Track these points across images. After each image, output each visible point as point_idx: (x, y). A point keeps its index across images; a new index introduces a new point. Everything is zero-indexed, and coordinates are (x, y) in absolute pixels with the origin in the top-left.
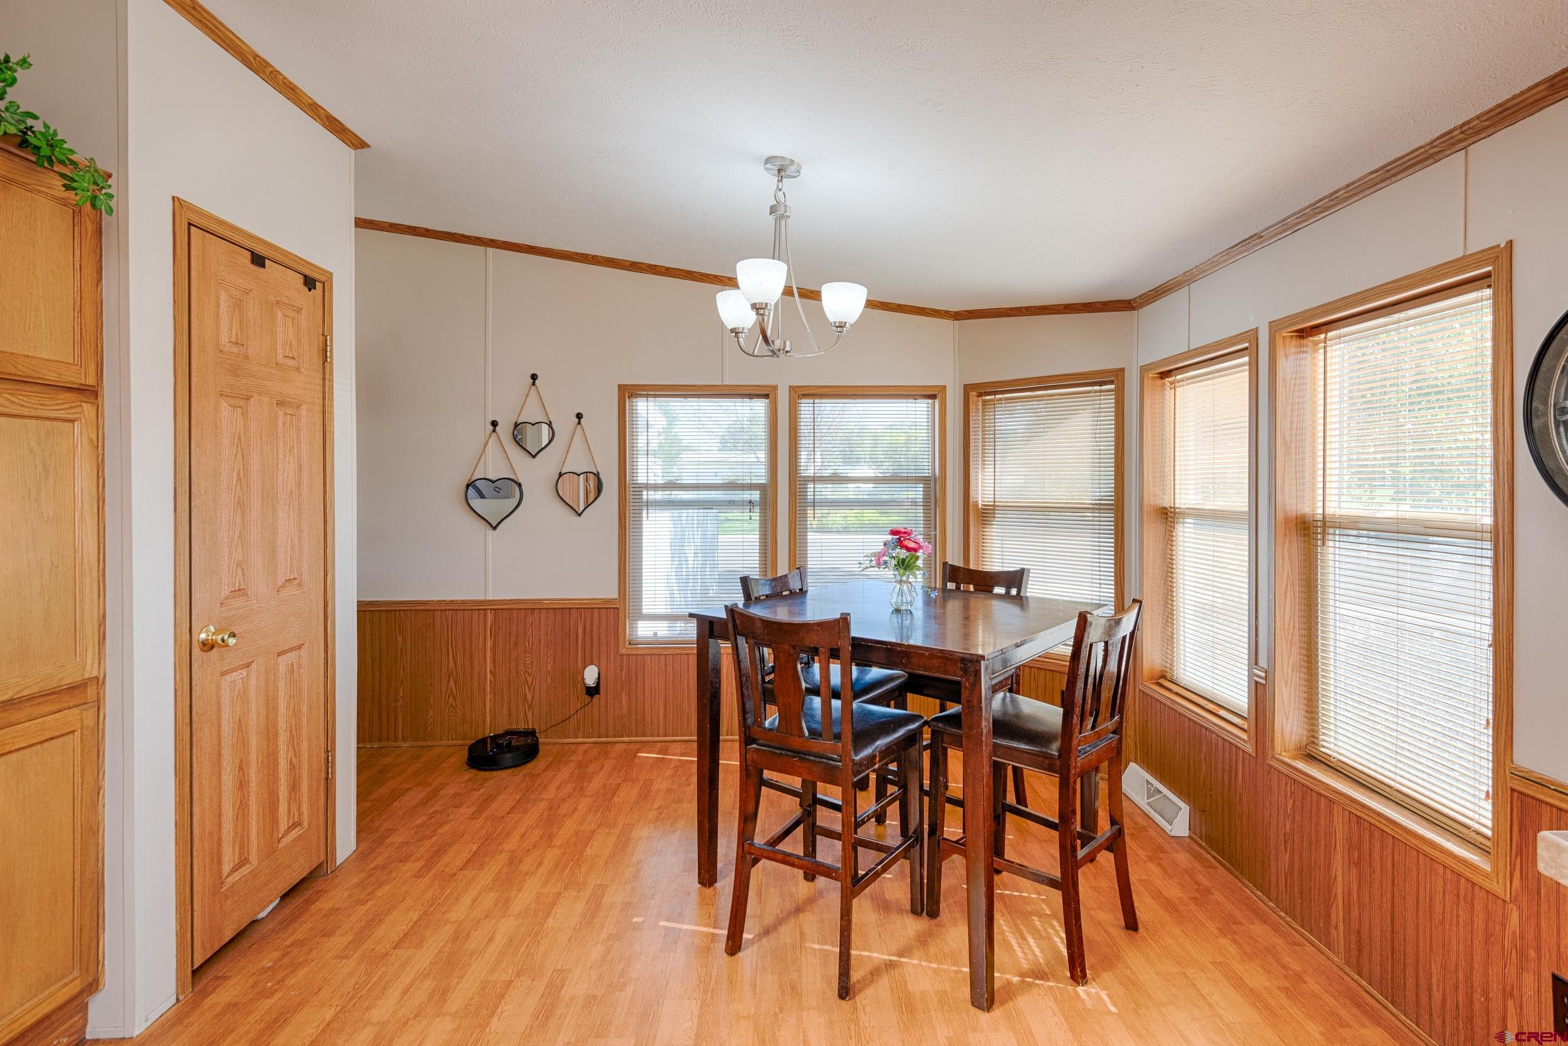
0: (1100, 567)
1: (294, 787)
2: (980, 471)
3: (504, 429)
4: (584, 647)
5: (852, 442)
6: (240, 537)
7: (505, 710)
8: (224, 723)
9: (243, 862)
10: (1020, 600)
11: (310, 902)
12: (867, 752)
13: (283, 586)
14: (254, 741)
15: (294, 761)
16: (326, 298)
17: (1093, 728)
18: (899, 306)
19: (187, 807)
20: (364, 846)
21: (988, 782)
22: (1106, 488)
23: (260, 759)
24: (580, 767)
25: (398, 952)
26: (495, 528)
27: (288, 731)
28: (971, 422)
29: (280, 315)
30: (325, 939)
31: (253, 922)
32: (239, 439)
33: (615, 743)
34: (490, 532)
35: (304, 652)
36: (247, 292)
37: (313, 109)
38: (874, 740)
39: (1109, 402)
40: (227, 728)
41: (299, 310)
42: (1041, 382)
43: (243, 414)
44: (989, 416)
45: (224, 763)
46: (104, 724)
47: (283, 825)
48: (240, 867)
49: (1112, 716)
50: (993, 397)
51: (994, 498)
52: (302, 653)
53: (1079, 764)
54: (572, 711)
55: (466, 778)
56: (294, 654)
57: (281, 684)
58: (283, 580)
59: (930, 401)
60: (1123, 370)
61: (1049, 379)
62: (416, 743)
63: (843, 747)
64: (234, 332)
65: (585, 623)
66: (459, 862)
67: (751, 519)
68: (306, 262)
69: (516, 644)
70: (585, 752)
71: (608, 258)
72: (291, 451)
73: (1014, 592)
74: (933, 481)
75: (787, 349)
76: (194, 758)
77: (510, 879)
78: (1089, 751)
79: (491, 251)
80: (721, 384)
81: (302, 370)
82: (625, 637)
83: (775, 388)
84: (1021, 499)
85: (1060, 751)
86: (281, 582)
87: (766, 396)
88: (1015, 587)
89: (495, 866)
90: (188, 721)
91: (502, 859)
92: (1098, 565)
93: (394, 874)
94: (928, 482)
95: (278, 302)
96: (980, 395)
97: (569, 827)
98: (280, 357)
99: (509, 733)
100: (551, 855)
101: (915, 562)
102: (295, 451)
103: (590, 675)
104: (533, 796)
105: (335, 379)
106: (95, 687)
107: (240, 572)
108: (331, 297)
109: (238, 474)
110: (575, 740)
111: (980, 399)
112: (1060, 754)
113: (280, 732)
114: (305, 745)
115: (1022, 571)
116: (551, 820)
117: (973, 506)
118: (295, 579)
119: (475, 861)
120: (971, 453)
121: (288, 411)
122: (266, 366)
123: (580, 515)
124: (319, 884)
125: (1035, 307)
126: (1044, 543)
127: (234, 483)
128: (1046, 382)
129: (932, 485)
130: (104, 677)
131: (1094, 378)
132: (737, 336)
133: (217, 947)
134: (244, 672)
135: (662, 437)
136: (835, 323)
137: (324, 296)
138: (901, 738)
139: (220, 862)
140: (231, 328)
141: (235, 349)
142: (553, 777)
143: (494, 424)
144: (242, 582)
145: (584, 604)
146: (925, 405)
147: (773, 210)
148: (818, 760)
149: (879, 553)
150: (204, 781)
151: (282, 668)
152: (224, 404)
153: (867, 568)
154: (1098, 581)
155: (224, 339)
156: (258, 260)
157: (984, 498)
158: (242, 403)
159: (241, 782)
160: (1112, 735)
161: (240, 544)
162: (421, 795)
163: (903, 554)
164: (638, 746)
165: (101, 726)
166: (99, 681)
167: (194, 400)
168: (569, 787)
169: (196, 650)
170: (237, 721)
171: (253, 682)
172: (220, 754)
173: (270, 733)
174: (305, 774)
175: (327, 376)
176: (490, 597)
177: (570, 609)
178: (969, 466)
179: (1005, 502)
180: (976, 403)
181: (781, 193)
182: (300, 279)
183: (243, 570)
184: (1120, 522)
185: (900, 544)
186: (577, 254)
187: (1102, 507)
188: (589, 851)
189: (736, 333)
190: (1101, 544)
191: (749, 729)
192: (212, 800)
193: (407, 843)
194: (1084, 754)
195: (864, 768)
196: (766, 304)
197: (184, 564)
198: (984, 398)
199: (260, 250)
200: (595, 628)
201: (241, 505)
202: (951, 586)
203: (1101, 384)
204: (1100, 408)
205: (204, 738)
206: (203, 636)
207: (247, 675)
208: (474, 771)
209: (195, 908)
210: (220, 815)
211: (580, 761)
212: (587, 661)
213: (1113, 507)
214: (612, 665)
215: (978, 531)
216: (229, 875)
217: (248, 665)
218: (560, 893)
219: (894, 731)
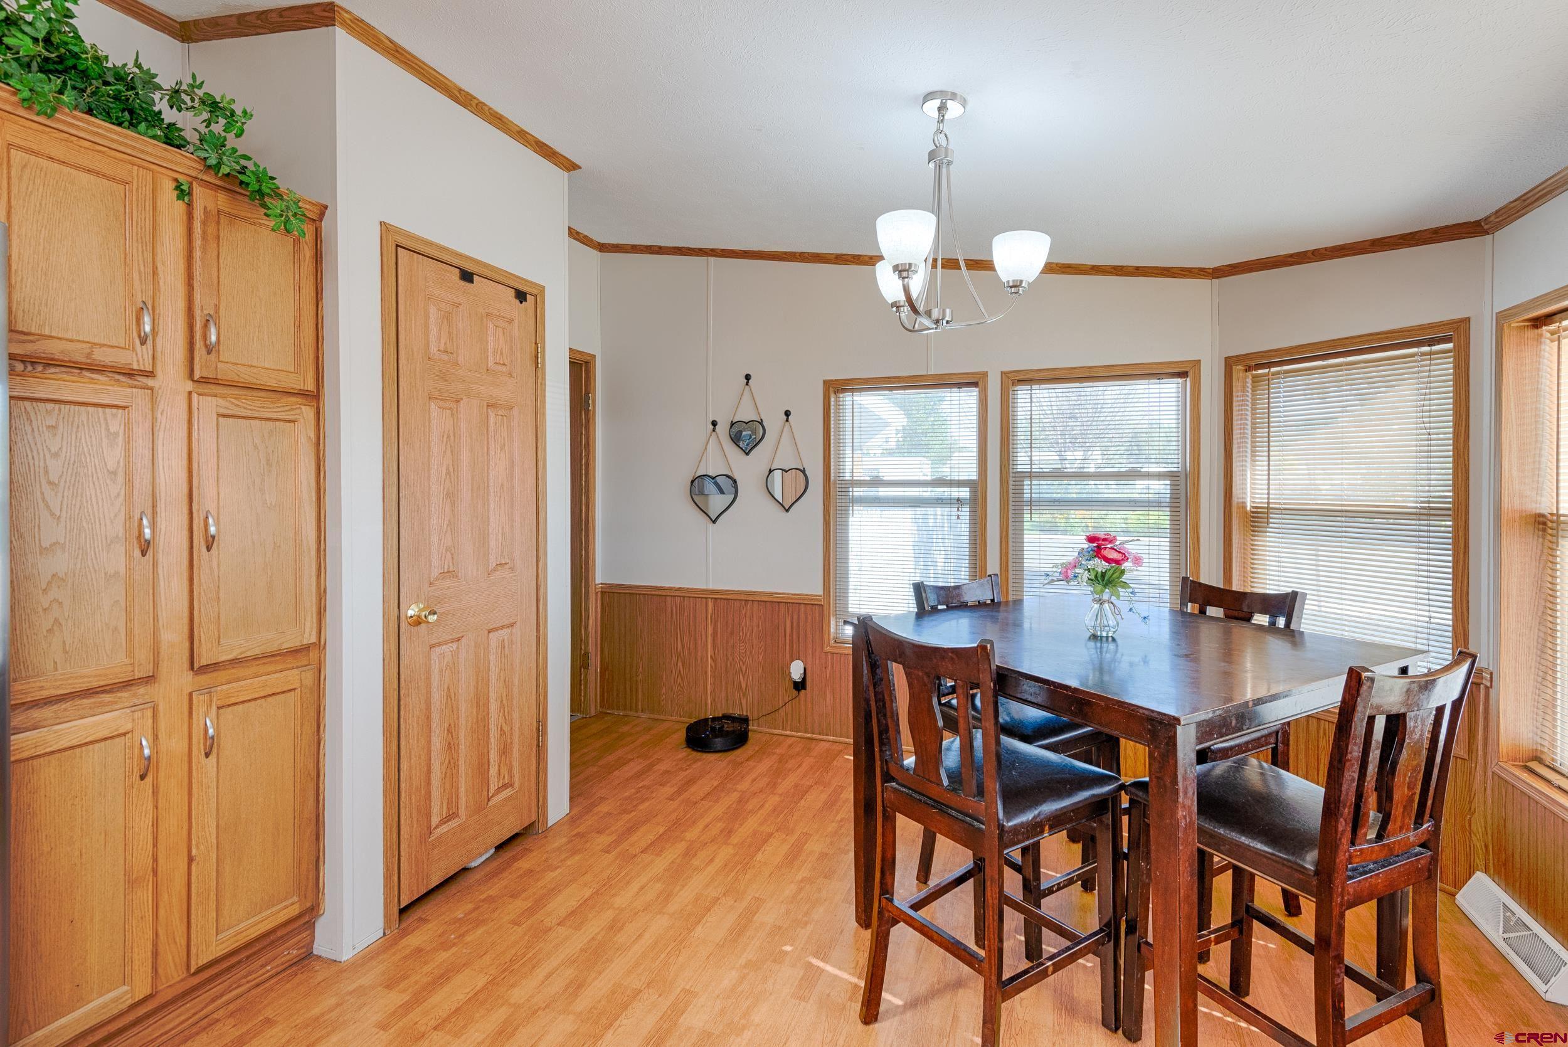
0: (1429, 594)
1: (505, 751)
2: (1248, 465)
3: (723, 429)
4: (792, 641)
5: (1140, 439)
6: (449, 524)
7: (723, 694)
8: (434, 690)
9: (450, 817)
10: (1291, 634)
11: (515, 859)
12: (1027, 817)
13: (495, 570)
14: (464, 709)
15: (505, 727)
16: (538, 309)
17: (1380, 837)
18: (1137, 268)
19: (394, 762)
20: (575, 811)
21: (1187, 897)
22: (1439, 486)
23: (469, 725)
24: (780, 761)
25: (561, 929)
26: (714, 522)
27: (499, 700)
28: (1234, 404)
29: (491, 325)
30: (512, 900)
31: (465, 870)
32: (449, 437)
33: (820, 740)
34: (711, 525)
35: (516, 630)
36: (457, 305)
37: (521, 136)
38: (1037, 803)
39: (1445, 368)
40: (436, 695)
41: (511, 321)
42: (1335, 347)
43: (452, 415)
44: (1262, 394)
45: (434, 726)
46: (324, 685)
47: (493, 787)
48: (450, 820)
49: (1419, 821)
50: (1266, 371)
51: (1268, 498)
52: (514, 631)
53: (1351, 890)
54: (781, 703)
55: (680, 756)
56: (507, 631)
57: (492, 658)
58: (494, 565)
59: (1180, 380)
60: (1467, 320)
61: (1348, 342)
62: (652, 716)
63: (986, 809)
64: (443, 341)
65: (792, 617)
66: (643, 844)
67: (958, 518)
68: (517, 277)
69: (732, 633)
70: (790, 746)
71: (814, 254)
72: (502, 448)
73: (1281, 622)
74: (1183, 477)
75: (947, 319)
76: (402, 720)
77: (677, 874)
78: (1371, 871)
79: (712, 260)
80: (925, 373)
81: (515, 375)
82: (829, 635)
83: (985, 375)
84: (1306, 499)
85: (1318, 863)
86: (492, 565)
87: (976, 384)
88: (1284, 616)
89: (672, 853)
90: (396, 687)
91: (681, 847)
92: (1426, 591)
93: (588, 845)
94: (1178, 478)
95: (488, 315)
96: (1249, 369)
97: (751, 824)
98: (490, 364)
99: (726, 717)
100: (725, 853)
101: (1119, 577)
102: (506, 448)
103: (796, 670)
104: (729, 786)
105: (547, 383)
106: (317, 652)
107: (449, 555)
108: (543, 308)
109: (448, 469)
110: (783, 732)
111: (1249, 374)
112: (1317, 869)
113: (491, 701)
114: (516, 715)
115: (1295, 594)
116: (736, 815)
117: (1238, 508)
118: (506, 564)
119: (656, 846)
120: (1235, 442)
121: (500, 413)
122: (476, 372)
123: (787, 511)
124: (528, 842)
125: (1326, 249)
126: (1342, 558)
127: (443, 477)
128: (1345, 346)
129: (1183, 482)
130: (325, 644)
131: (1419, 335)
132: (898, 311)
133: (423, 891)
134: (455, 646)
135: (900, 435)
136: (1008, 282)
137: (536, 308)
138: (1081, 805)
139: (428, 815)
140: (439, 339)
141: (445, 357)
142: (754, 767)
143: (714, 423)
144: (451, 564)
145: (792, 599)
146: (1175, 386)
147: (932, 156)
148: (961, 816)
149: (1070, 563)
150: (411, 741)
151: (493, 645)
152: (433, 406)
153: (1053, 581)
154: (1427, 614)
155: (433, 348)
156: (467, 276)
157: (1254, 498)
158: (452, 405)
159: (449, 744)
160: (1418, 849)
161: (449, 531)
162: (639, 768)
163: (1101, 566)
164: (841, 747)
165: (322, 686)
166: (319, 646)
167: (401, 402)
168: (762, 783)
169: (404, 626)
170: (446, 690)
171: (463, 655)
172: (429, 718)
173: (481, 702)
174: (516, 741)
175: (539, 381)
176: (711, 587)
177: (779, 602)
178: (1231, 459)
179: (1285, 504)
180: (1243, 380)
181: (942, 136)
182: (512, 293)
183: (452, 555)
184: (1461, 534)
185: (1098, 552)
186: (785, 253)
187: (1432, 512)
188: (759, 856)
189: (898, 307)
190: (1431, 563)
191: (887, 764)
192: (420, 758)
193: (611, 814)
194: (1361, 874)
195: (1020, 837)
196: (910, 265)
197: (392, 547)
198: (1254, 372)
199: (469, 267)
200: (802, 624)
201: (451, 497)
202: (1190, 608)
203: (1431, 342)
204: (1429, 377)
205: (413, 704)
206: (410, 613)
207: (457, 648)
208: (689, 750)
209: (402, 853)
210: (429, 771)
211: (782, 755)
212: (794, 656)
213: (1450, 512)
214: (817, 661)
215: (1245, 539)
216: (437, 827)
217: (458, 640)
218: (718, 899)
219: (1070, 794)
